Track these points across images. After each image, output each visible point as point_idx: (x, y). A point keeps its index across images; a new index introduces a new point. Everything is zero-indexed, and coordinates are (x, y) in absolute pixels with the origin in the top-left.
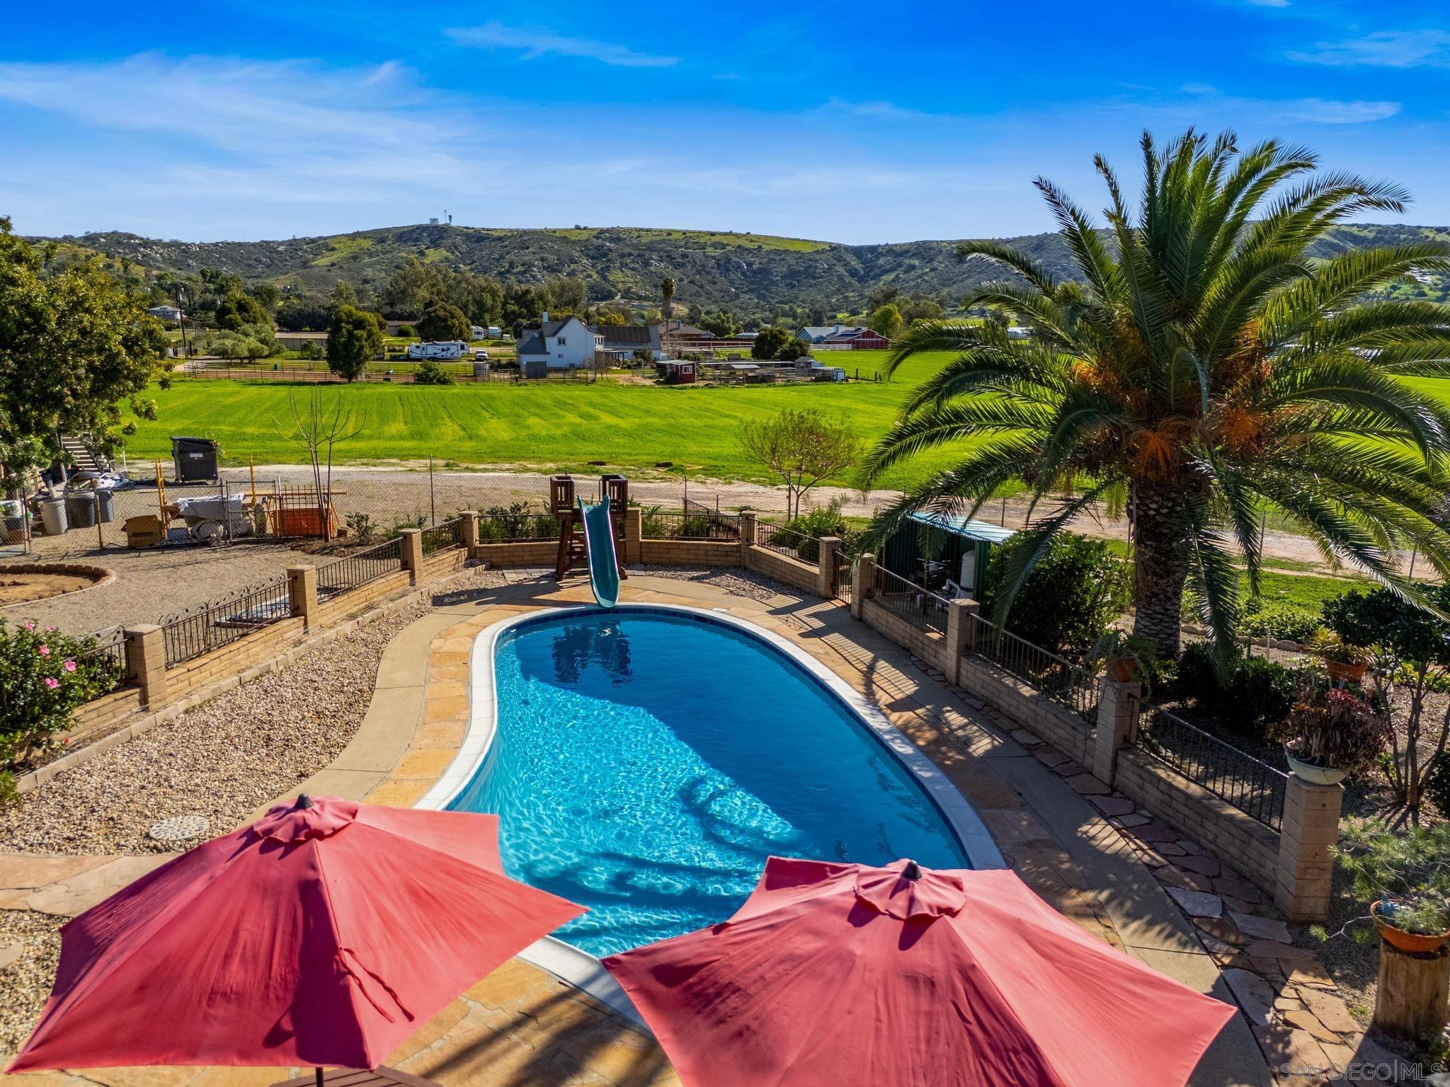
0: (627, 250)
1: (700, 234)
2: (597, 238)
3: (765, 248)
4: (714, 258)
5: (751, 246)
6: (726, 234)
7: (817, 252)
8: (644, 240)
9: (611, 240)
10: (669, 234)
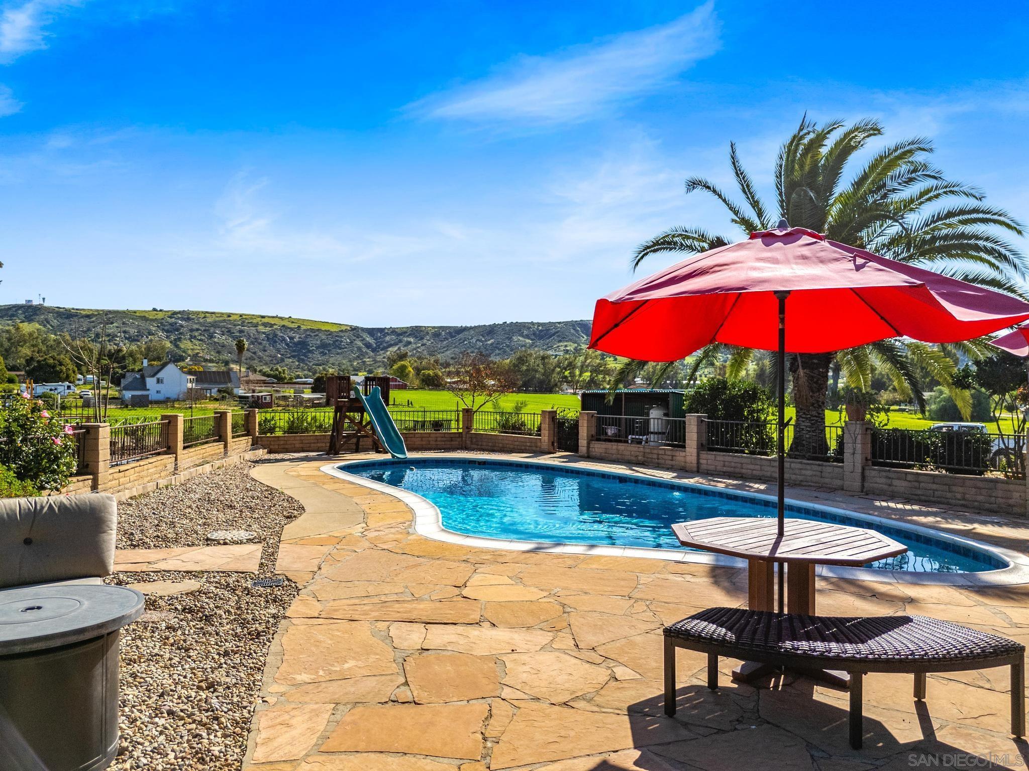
0: (195, 326)
1: (253, 316)
2: (171, 317)
3: (303, 327)
4: (264, 333)
5: (292, 326)
6: (273, 317)
7: (342, 331)
8: (209, 320)
9: (182, 319)
10: (229, 316)
